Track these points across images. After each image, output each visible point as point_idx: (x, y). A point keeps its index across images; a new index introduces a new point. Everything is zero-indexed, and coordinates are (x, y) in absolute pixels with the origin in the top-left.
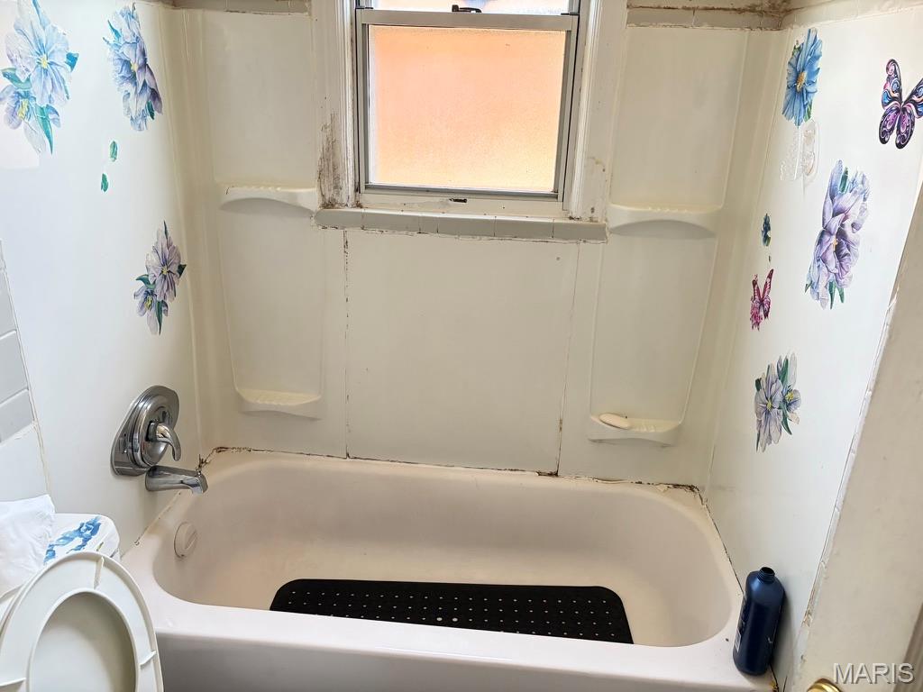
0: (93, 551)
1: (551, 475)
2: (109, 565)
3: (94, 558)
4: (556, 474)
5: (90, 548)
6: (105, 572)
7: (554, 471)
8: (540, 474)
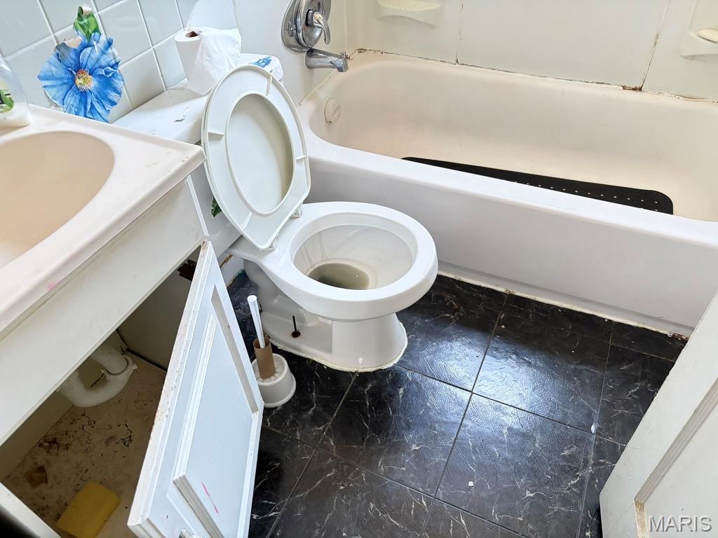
0: (268, 71)
1: (635, 89)
2: (274, 82)
3: (267, 76)
4: (640, 89)
5: (267, 69)
6: (272, 87)
7: (638, 86)
8: (624, 88)
